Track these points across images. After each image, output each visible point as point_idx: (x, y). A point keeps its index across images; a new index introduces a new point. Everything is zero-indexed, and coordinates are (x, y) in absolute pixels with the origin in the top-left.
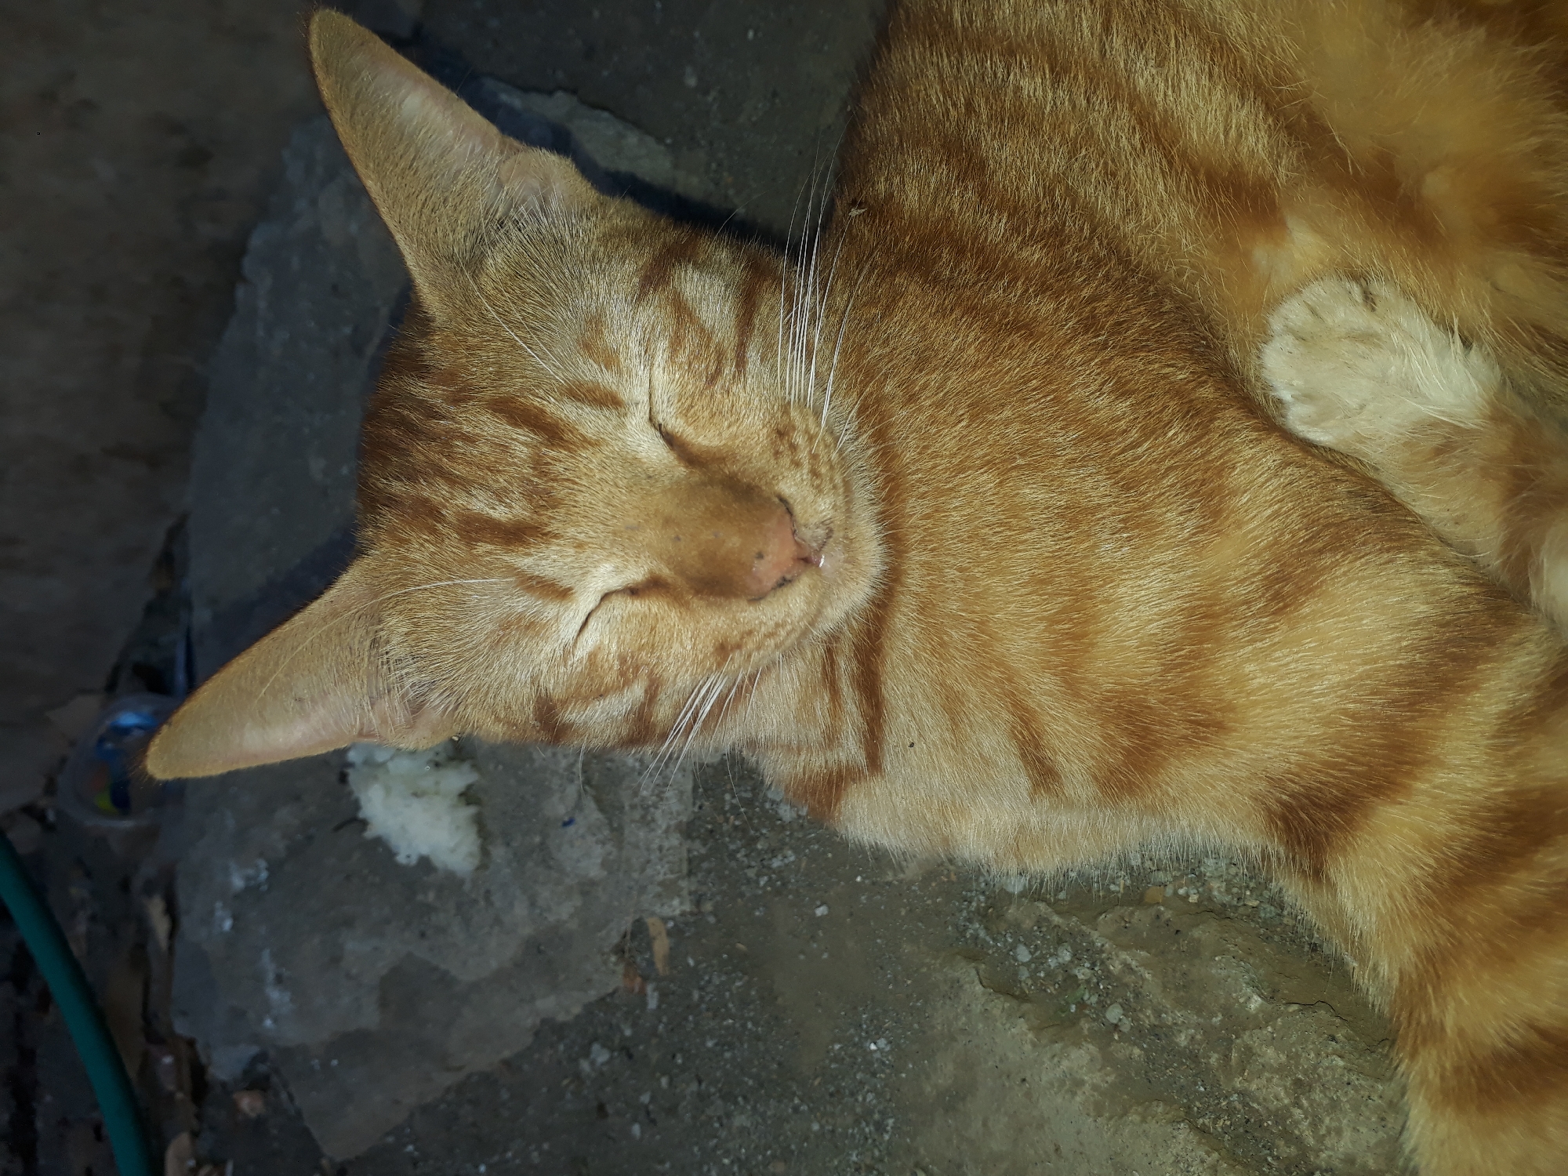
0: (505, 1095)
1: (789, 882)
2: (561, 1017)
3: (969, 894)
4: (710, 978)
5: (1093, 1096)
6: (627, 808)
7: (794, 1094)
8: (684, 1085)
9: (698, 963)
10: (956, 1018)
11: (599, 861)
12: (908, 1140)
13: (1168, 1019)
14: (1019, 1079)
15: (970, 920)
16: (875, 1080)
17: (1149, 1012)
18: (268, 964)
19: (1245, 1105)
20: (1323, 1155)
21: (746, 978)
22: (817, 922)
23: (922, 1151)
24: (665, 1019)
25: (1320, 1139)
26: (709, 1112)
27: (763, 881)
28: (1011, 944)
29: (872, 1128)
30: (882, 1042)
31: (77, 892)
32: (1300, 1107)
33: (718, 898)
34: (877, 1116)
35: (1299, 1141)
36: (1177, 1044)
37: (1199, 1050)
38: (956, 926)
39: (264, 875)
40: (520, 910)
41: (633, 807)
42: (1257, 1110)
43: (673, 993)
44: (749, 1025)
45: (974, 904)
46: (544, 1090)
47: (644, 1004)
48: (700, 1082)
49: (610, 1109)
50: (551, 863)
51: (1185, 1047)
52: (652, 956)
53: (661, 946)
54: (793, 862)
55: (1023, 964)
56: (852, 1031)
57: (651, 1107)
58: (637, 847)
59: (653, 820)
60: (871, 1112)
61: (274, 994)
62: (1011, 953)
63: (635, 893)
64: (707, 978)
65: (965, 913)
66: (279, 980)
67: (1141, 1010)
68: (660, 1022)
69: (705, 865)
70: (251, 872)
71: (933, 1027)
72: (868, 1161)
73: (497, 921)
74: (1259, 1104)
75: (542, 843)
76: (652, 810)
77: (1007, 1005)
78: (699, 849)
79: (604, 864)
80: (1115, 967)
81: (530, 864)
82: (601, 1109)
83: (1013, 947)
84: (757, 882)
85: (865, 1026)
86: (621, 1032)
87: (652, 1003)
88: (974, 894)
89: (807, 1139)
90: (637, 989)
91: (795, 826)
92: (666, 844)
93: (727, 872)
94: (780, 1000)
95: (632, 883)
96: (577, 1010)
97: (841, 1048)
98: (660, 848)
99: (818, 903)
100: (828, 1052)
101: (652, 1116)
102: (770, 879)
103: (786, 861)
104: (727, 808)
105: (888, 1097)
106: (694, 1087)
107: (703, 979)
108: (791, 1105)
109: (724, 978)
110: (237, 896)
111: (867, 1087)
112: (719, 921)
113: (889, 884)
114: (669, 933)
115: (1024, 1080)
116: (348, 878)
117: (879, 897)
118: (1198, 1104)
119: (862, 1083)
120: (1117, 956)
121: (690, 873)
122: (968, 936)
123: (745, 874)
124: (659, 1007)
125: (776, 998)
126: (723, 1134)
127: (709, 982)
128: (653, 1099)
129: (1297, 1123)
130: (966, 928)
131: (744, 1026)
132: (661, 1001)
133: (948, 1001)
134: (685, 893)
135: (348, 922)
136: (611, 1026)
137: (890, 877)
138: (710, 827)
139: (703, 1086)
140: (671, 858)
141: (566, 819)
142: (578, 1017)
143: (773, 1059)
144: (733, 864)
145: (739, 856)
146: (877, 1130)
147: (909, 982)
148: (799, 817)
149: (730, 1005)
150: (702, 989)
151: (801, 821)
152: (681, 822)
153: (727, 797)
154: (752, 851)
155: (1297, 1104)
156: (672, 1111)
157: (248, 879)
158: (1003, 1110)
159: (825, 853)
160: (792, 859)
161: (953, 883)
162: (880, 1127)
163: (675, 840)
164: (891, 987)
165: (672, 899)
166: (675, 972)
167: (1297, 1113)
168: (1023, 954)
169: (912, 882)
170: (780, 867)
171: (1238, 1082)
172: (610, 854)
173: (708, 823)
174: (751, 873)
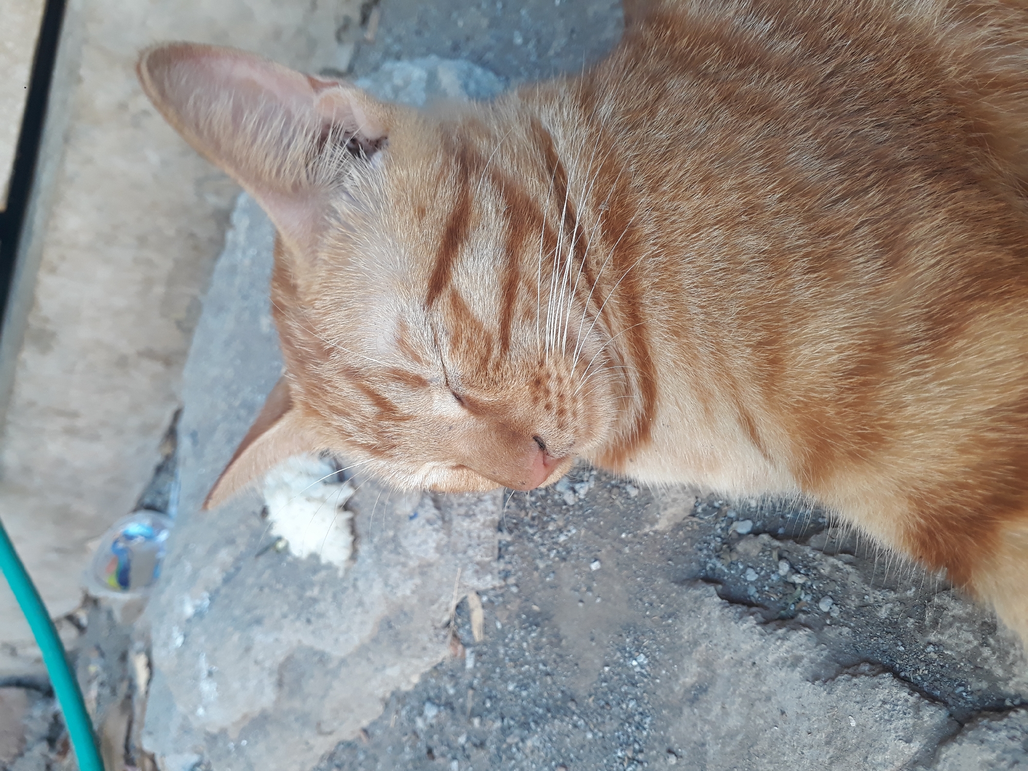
0: (361, 757)
1: (572, 550)
2: (405, 687)
3: (708, 538)
4: (513, 636)
5: (811, 667)
6: (456, 506)
7: (573, 713)
8: (491, 722)
9: (503, 626)
10: (699, 626)
11: (434, 545)
12: (662, 733)
13: (869, 599)
14: (750, 663)
15: (709, 557)
16: (636, 690)
17: (853, 597)
18: (204, 665)
19: (940, 654)
20: (1011, 683)
21: (539, 629)
22: (592, 576)
23: (673, 739)
24: (479, 675)
25: (1008, 669)
26: (509, 740)
27: (552, 555)
28: (742, 570)
29: (634, 728)
30: (642, 658)
31: (93, 669)
32: (988, 645)
33: (520, 574)
34: (637, 718)
35: (989, 675)
36: (878, 617)
37: (897, 619)
38: (699, 562)
39: (207, 602)
40: (378, 589)
41: (460, 505)
42: (951, 656)
43: (485, 653)
44: (541, 667)
45: (713, 545)
46: (390, 748)
47: (464, 664)
48: (503, 719)
49: (436, 753)
50: (400, 550)
51: (886, 618)
52: (471, 627)
53: (478, 616)
54: (574, 534)
55: (752, 583)
56: (619, 654)
57: (466, 746)
58: (461, 535)
59: (474, 515)
60: (632, 716)
61: (207, 687)
62: (742, 577)
63: (459, 570)
64: (510, 636)
65: (705, 552)
66: (210, 674)
67: (848, 598)
68: (475, 677)
69: (511, 548)
70: (198, 602)
71: (681, 637)
72: (630, 754)
73: (361, 603)
74: (952, 650)
75: (395, 536)
76: (474, 507)
77: (739, 610)
78: (506, 537)
79: (438, 549)
80: (825, 571)
81: (385, 553)
82: (430, 751)
83: (744, 572)
84: (548, 555)
85: (628, 649)
86: (446, 691)
87: (470, 664)
88: (712, 537)
89: (582, 747)
90: (459, 655)
91: (576, 507)
92: (483, 534)
93: (526, 553)
94: (564, 643)
95: (458, 562)
96: (415, 679)
97: (610, 670)
98: (479, 537)
99: (593, 560)
100: (600, 674)
101: (467, 752)
102: (558, 552)
103: (570, 534)
104: (528, 505)
105: (646, 701)
106: (498, 724)
107: (507, 637)
108: (571, 722)
109: (522, 633)
110: (189, 621)
111: (630, 696)
112: (520, 591)
113: (646, 535)
114: (483, 607)
115: (754, 663)
116: (261, 589)
117: (638, 546)
118: (899, 661)
119: (626, 693)
120: (826, 561)
121: (500, 557)
122: (708, 568)
123: (540, 550)
124: (475, 666)
125: (561, 641)
126: (519, 756)
127: (513, 639)
128: (468, 739)
129: (986, 660)
130: (706, 563)
131: (537, 668)
132: (476, 661)
133: (693, 614)
134: (496, 572)
135: (258, 621)
136: (439, 688)
137: (647, 529)
138: (515, 521)
139: (506, 721)
140: (486, 545)
141: (412, 514)
142: (416, 686)
143: (559, 689)
144: (531, 545)
145: (535, 537)
146: (637, 728)
147: (662, 606)
148: (580, 500)
149: (527, 654)
150: (506, 645)
151: (581, 503)
152: (494, 519)
153: (528, 497)
154: (545, 533)
155: (985, 643)
156: (481, 745)
157: (196, 607)
158: (737, 692)
159: (598, 522)
160: (574, 531)
161: (695, 531)
162: (639, 727)
163: (489, 532)
164: (648, 613)
165: (486, 574)
166: (487, 637)
167: (986, 652)
168: (751, 576)
169: (664, 533)
170: (564, 541)
171: (932, 638)
172: (441, 540)
173: (514, 518)
174: (544, 550)
